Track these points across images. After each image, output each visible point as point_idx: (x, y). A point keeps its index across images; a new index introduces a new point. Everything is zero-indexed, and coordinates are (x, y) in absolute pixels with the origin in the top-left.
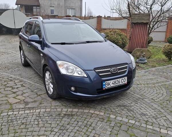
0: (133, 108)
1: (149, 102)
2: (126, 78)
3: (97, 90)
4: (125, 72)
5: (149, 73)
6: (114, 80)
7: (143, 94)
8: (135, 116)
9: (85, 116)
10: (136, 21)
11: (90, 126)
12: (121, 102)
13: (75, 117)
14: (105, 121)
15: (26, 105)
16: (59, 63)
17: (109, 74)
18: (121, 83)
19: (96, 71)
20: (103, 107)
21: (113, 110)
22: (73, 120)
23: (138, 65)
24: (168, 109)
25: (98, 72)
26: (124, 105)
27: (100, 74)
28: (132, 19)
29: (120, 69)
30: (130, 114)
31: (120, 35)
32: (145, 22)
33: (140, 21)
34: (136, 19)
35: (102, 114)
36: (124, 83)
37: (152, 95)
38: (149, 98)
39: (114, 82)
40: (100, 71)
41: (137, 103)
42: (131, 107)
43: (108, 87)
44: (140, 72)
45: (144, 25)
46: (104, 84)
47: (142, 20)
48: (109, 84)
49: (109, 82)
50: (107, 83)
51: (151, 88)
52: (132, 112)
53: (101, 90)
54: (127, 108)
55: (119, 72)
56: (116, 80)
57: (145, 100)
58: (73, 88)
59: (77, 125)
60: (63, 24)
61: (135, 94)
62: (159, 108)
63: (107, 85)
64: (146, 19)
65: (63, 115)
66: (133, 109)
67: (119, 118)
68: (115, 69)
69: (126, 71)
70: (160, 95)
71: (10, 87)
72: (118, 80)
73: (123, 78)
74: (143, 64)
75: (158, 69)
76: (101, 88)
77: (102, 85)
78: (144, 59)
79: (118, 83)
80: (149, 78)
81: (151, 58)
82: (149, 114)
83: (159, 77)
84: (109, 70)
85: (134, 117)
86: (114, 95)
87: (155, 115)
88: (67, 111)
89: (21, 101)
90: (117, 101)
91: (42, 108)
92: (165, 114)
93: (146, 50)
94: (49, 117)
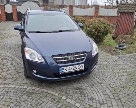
0: (86, 91)
1: (104, 87)
2: (83, 65)
3: (54, 74)
4: (82, 59)
5: (122, 59)
6: (71, 67)
7: (104, 79)
8: (83, 99)
9: (41, 95)
10: (123, 11)
11: (41, 105)
12: (79, 84)
13: (33, 95)
14: (55, 102)
15: (4, 81)
17: (66, 61)
18: (78, 69)
19: (54, 58)
20: (61, 88)
21: (68, 92)
22: (30, 98)
23: (116, 51)
24: (118, 96)
25: (56, 59)
26: (80, 88)
27: (57, 61)
28: (120, 9)
29: (77, 57)
30: (80, 97)
31: (103, 24)
32: (130, 11)
33: (126, 10)
34: (123, 9)
35: (57, 94)
36: (81, 69)
37: (112, 80)
38: (107, 83)
39: (70, 68)
40: (57, 59)
41: (93, 87)
42: (86, 90)
43: (64, 72)
44: (113, 58)
45: (130, 14)
46: (60, 69)
47: (128, 9)
48: (65, 70)
49: (66, 67)
50: (63, 69)
51: (115, 73)
52: (83, 96)
53: (58, 75)
54: (81, 91)
55: (76, 60)
56: (72, 66)
57: (103, 85)
58: (35, 71)
59: (30, 102)
60: (45, 16)
61: (96, 78)
62: (110, 94)
63: (63, 70)
64: (132, 8)
65: (25, 92)
66: (86, 93)
67: (69, 100)
68: (72, 57)
69: (84, 58)
70: (119, 81)
72: (75, 66)
73: (80, 65)
74: (122, 49)
75: (133, 55)
76: (57, 72)
77: (58, 70)
78: (123, 45)
79: (74, 69)
80: (118, 63)
81: (133, 44)
82: (97, 99)
83: (128, 63)
84: (66, 58)
85: (82, 101)
86: (72, 78)
87: (102, 101)
88: (31, 89)
89: (3, 77)
90: (76, 84)
91: (14, 84)
92: (113, 100)
93: (129, 37)
94: (14, 92)
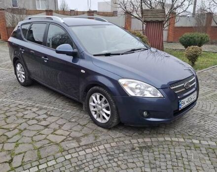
10: (150, 19)
11: (182, 157)
14: (194, 148)
16: (122, 82)
17: (184, 91)
22: (156, 153)
25: (174, 89)
27: (176, 92)
28: (145, 16)
29: (191, 83)
32: (160, 20)
33: (154, 19)
34: (150, 16)
39: (188, 100)
43: (183, 106)
46: (180, 103)
48: (184, 103)
55: (191, 87)
64: (160, 16)
68: (188, 84)
71: (32, 119)
76: (177, 109)
84: (183, 86)
89: (67, 137)
94: (122, 153)
